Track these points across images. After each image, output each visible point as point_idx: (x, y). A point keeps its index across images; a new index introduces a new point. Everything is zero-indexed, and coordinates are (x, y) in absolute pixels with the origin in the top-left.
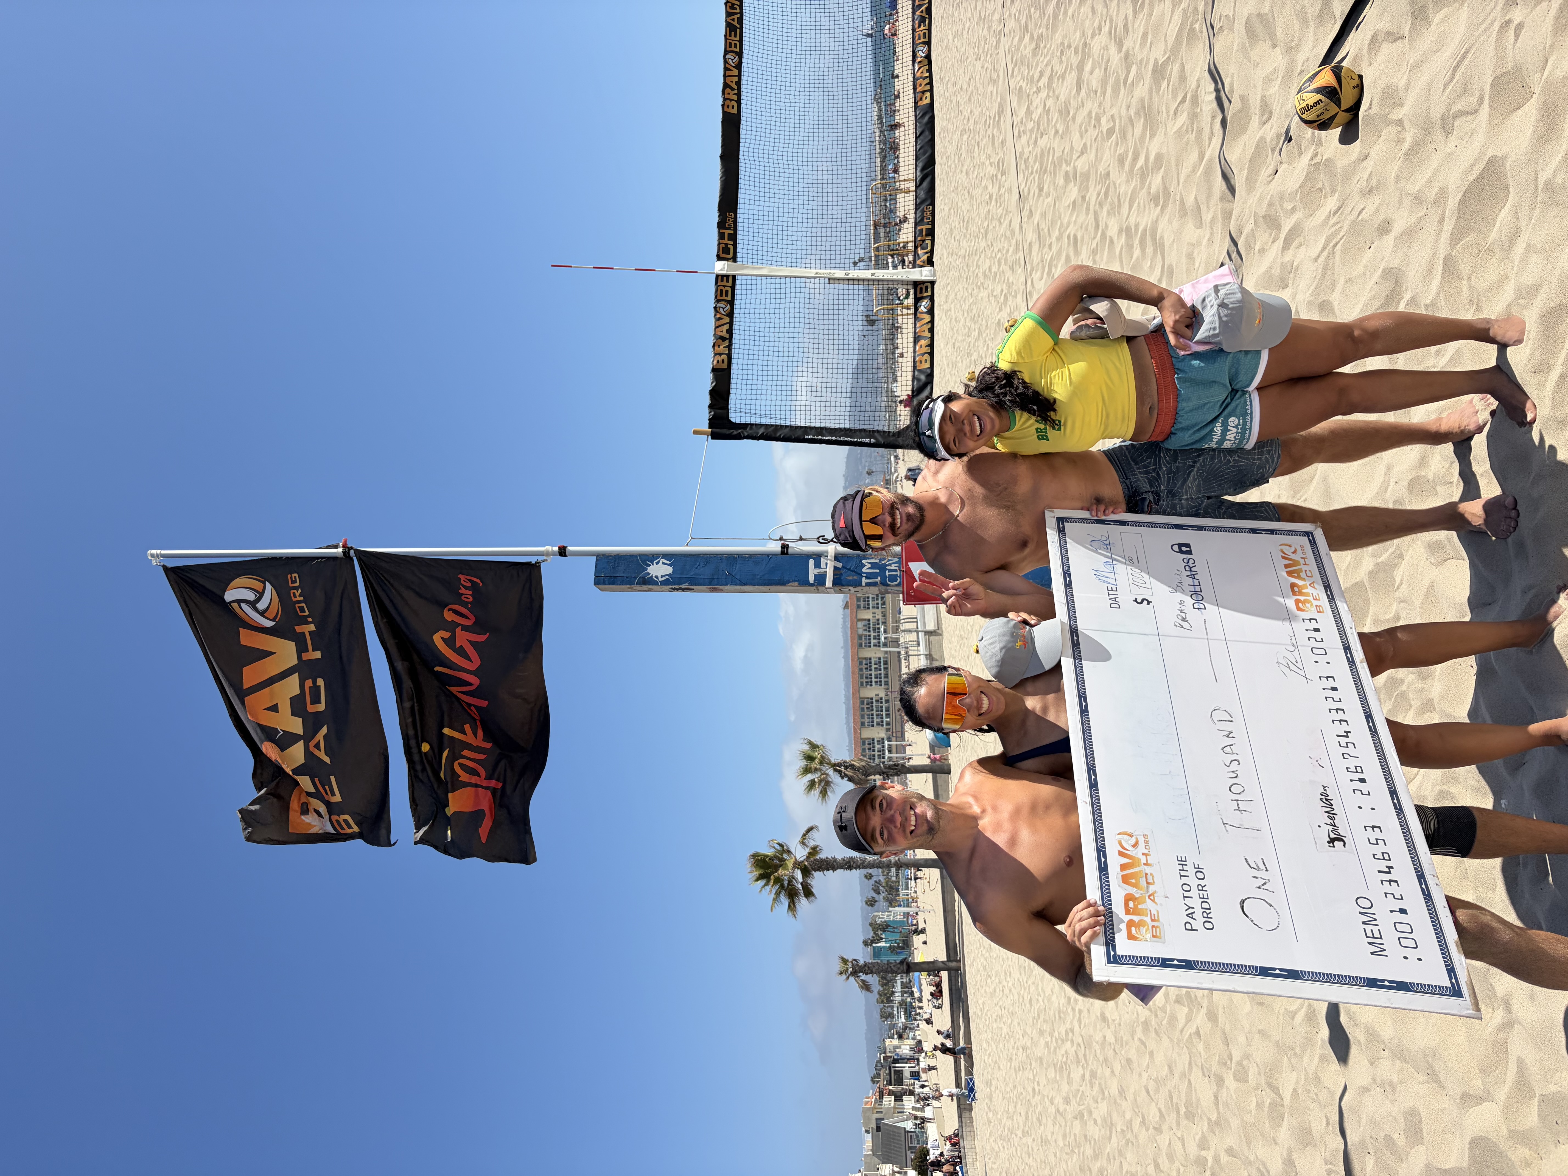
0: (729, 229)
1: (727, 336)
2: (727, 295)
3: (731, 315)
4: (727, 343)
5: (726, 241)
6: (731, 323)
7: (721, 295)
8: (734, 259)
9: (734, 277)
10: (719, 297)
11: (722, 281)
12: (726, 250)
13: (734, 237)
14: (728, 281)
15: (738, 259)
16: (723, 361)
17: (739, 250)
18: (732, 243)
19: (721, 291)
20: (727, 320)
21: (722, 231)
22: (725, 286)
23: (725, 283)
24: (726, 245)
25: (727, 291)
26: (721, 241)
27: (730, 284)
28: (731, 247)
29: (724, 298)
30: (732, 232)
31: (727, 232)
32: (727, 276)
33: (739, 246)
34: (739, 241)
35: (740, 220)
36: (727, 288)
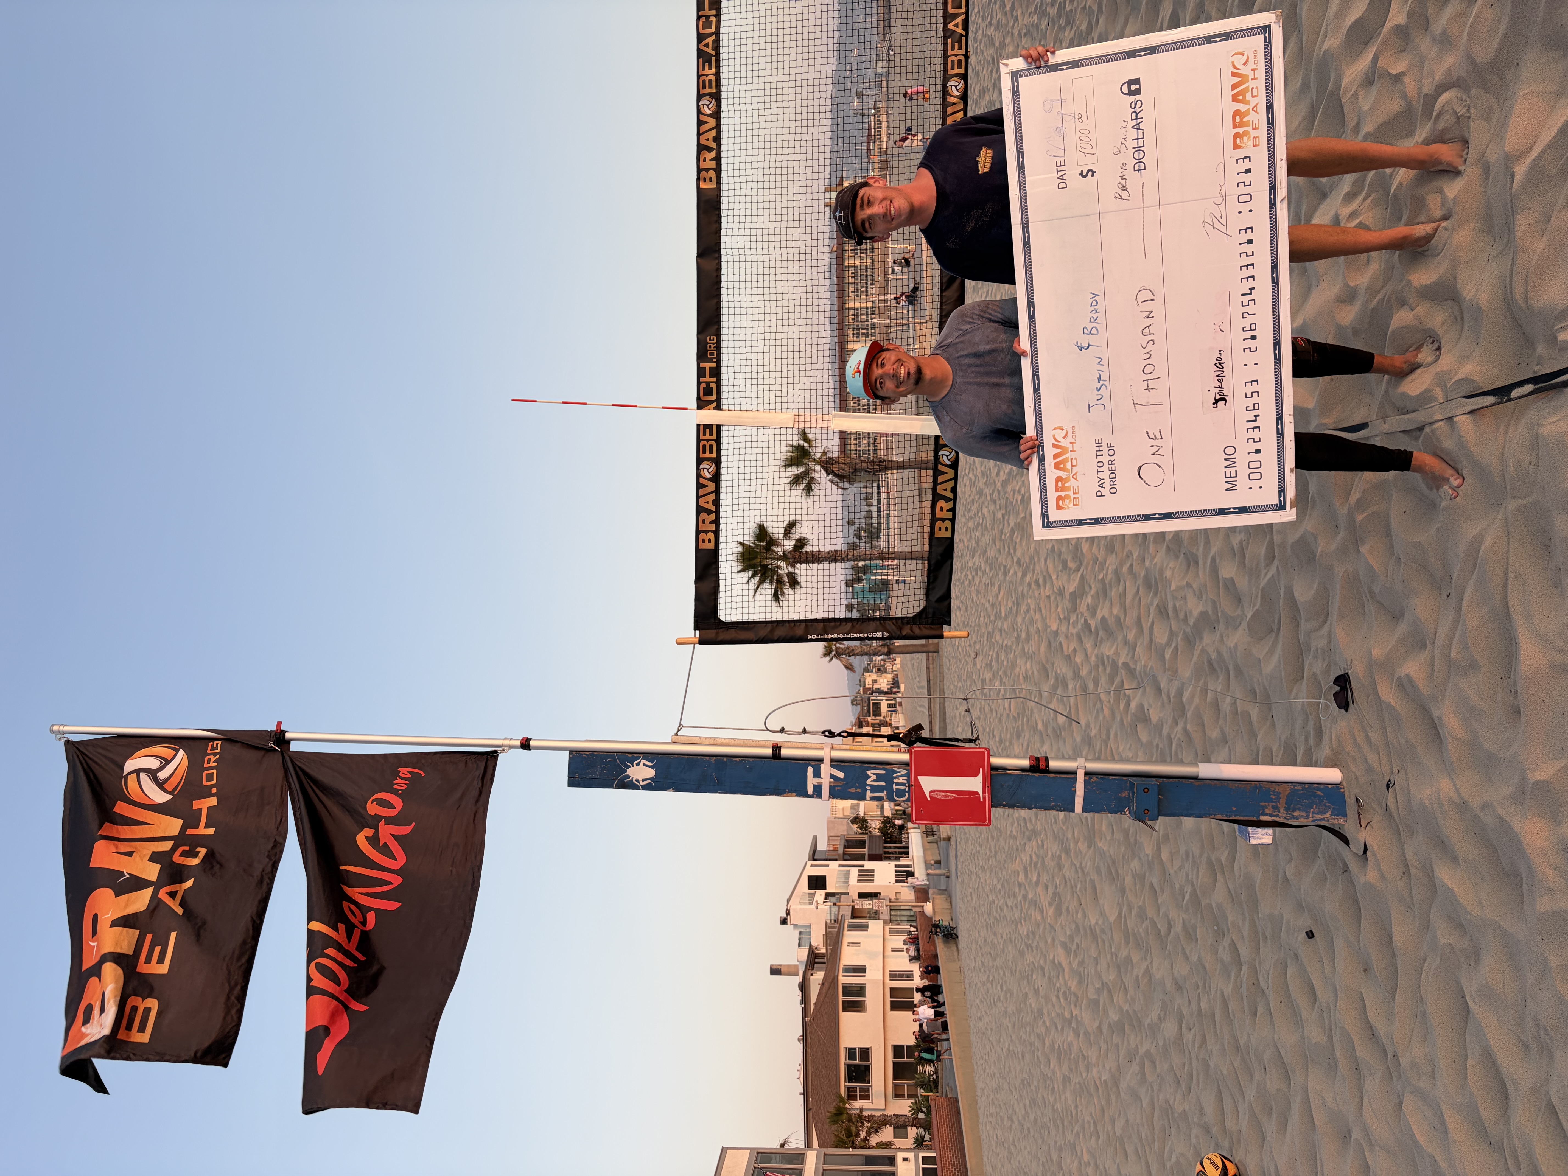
1: (713, 508)
2: (711, 452)
3: (716, 478)
4: (712, 517)
5: (708, 379)
6: (717, 491)
7: (704, 452)
8: (718, 403)
9: (719, 427)
11: (704, 434)
12: (708, 391)
13: (717, 372)
14: (711, 434)
15: (723, 402)
16: (709, 541)
17: (724, 390)
18: (714, 379)
19: (704, 446)
20: (712, 486)
21: (702, 365)
22: (708, 441)
23: (708, 436)
24: (708, 383)
25: (711, 446)
26: (702, 380)
27: (714, 437)
28: (714, 386)
29: (707, 455)
30: (714, 365)
31: (708, 366)
32: (710, 426)
33: (724, 382)
34: (724, 376)
35: (724, 344)
36: (710, 443)
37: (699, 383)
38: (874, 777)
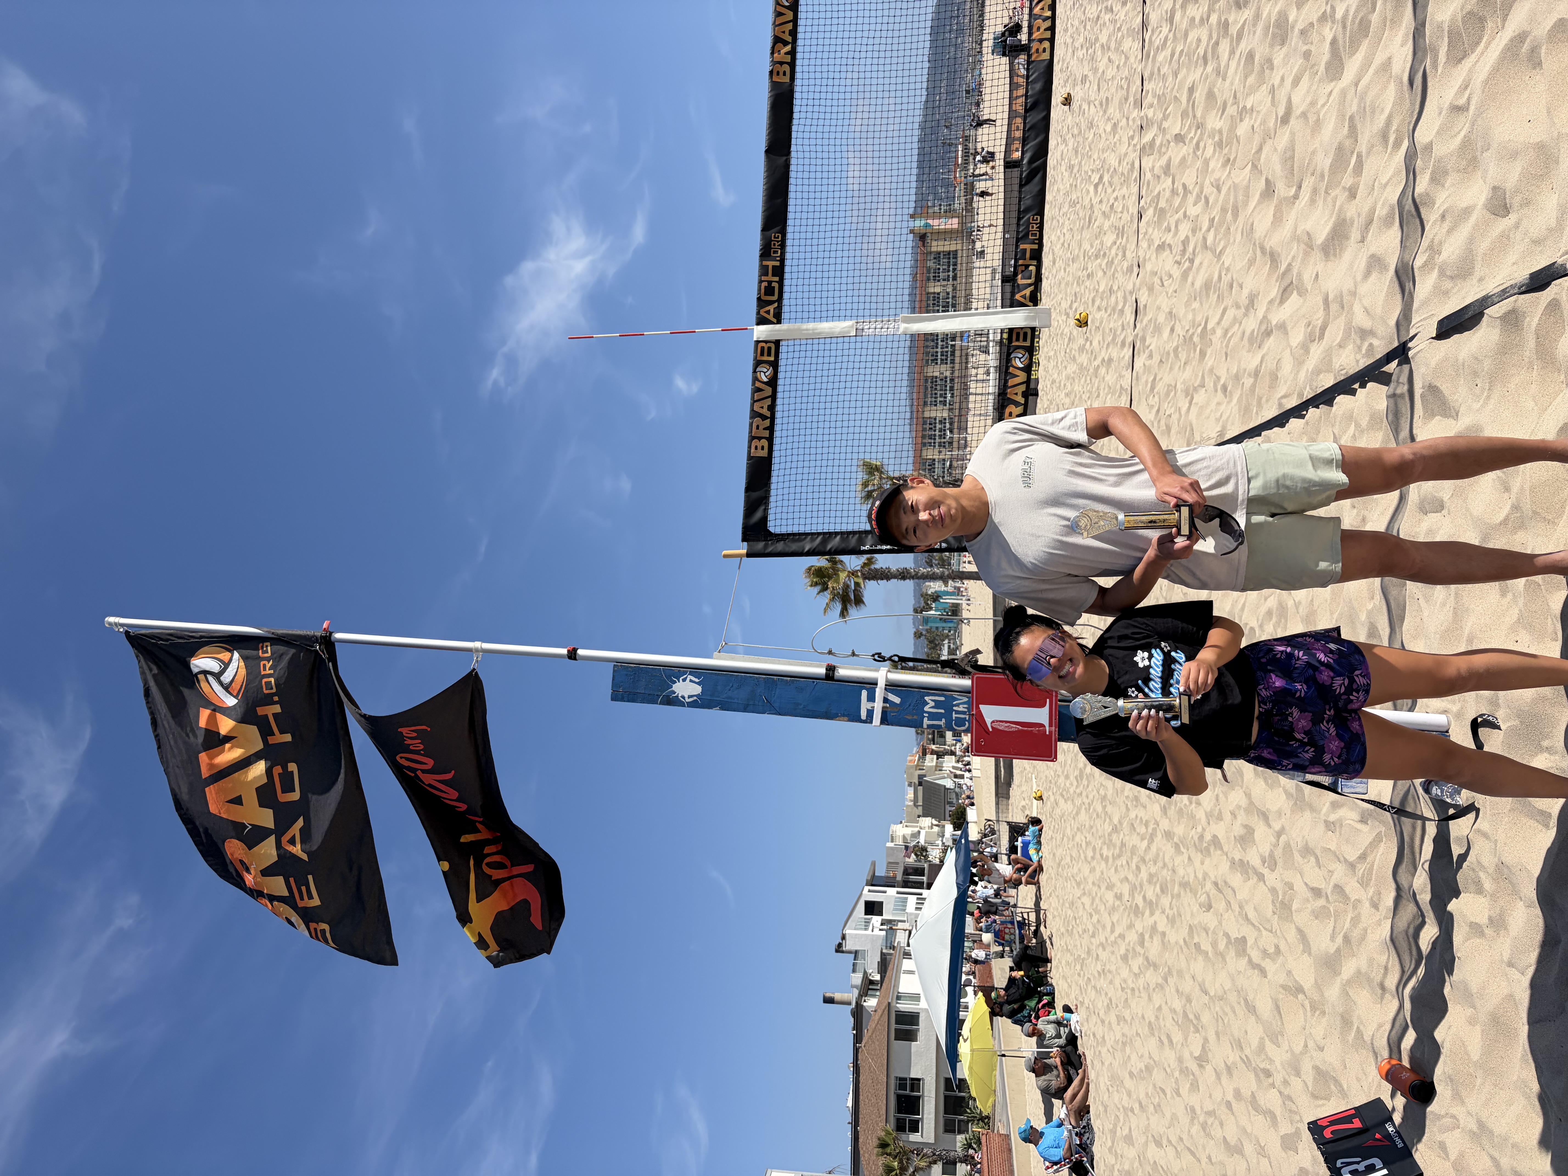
0: (775, 259)
1: (768, 414)
2: (769, 355)
3: (773, 382)
4: (767, 422)
5: (770, 278)
10: (759, 358)
12: (769, 290)
13: (779, 272)
16: (763, 448)
17: (786, 289)
18: (777, 279)
20: (768, 391)
21: (765, 263)
24: (770, 282)
25: (769, 349)
26: (763, 278)
28: (776, 285)
29: (765, 358)
30: (778, 264)
31: (771, 264)
33: (786, 282)
34: (787, 276)
35: (789, 242)
36: (768, 345)
37: (761, 282)
38: (932, 704)
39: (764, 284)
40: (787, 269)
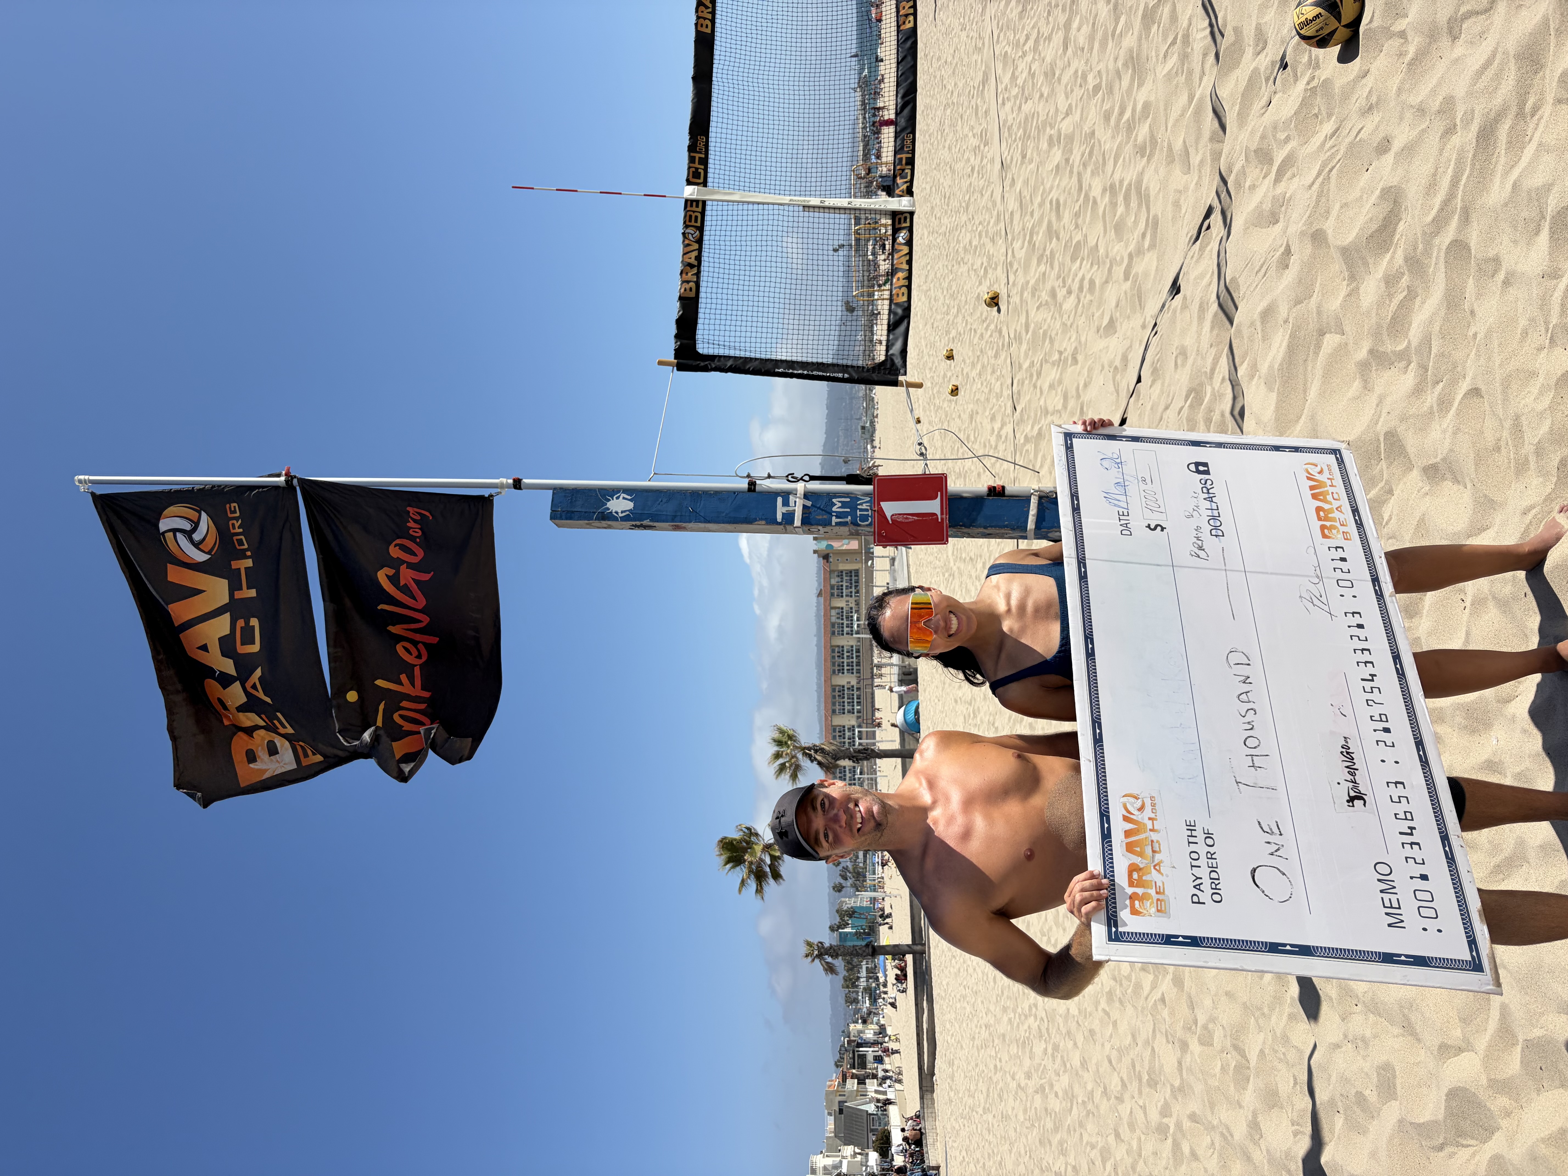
0: (700, 153)
1: (696, 263)
2: (696, 221)
3: (700, 241)
4: (695, 270)
5: (697, 165)
6: (700, 250)
7: (690, 221)
8: (705, 184)
9: (704, 202)
10: (688, 223)
11: (691, 206)
12: (696, 175)
13: (705, 162)
14: (697, 206)
15: (709, 184)
16: (691, 289)
17: (710, 175)
18: (702, 167)
19: (691, 216)
20: (696, 246)
21: (692, 154)
22: (694, 212)
23: (694, 208)
24: (697, 169)
25: (696, 217)
26: (692, 165)
27: (700, 209)
28: (702, 172)
29: (693, 223)
30: (703, 156)
31: (697, 156)
32: (697, 201)
33: (710, 170)
34: (710, 166)
35: (711, 144)
36: (696, 214)
37: (689, 168)
38: (840, 505)
39: (692, 170)
40: (710, 161)
